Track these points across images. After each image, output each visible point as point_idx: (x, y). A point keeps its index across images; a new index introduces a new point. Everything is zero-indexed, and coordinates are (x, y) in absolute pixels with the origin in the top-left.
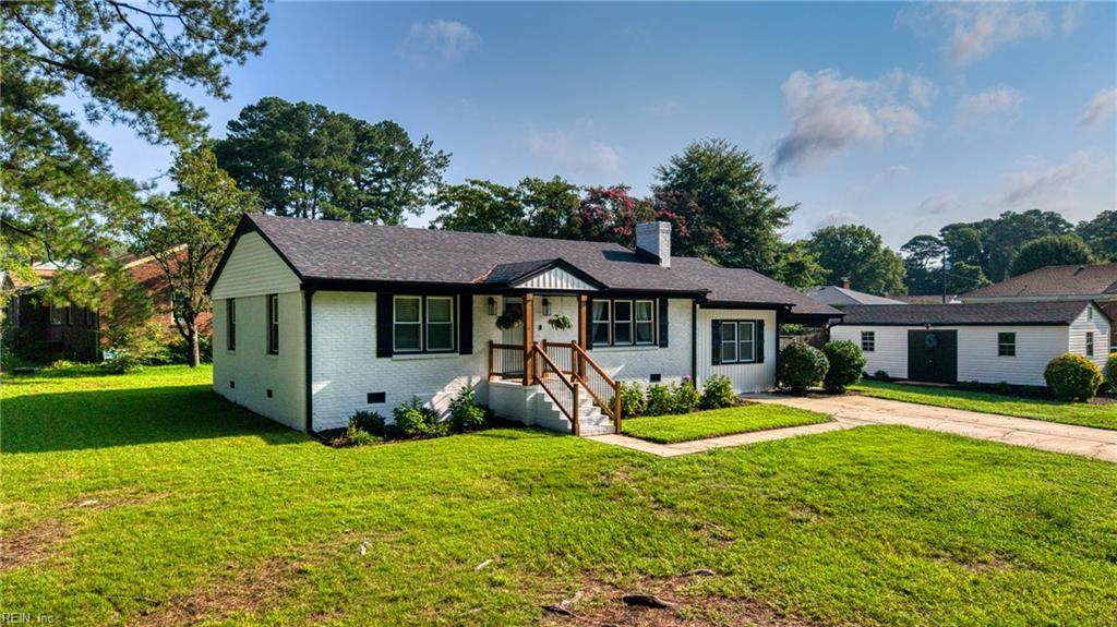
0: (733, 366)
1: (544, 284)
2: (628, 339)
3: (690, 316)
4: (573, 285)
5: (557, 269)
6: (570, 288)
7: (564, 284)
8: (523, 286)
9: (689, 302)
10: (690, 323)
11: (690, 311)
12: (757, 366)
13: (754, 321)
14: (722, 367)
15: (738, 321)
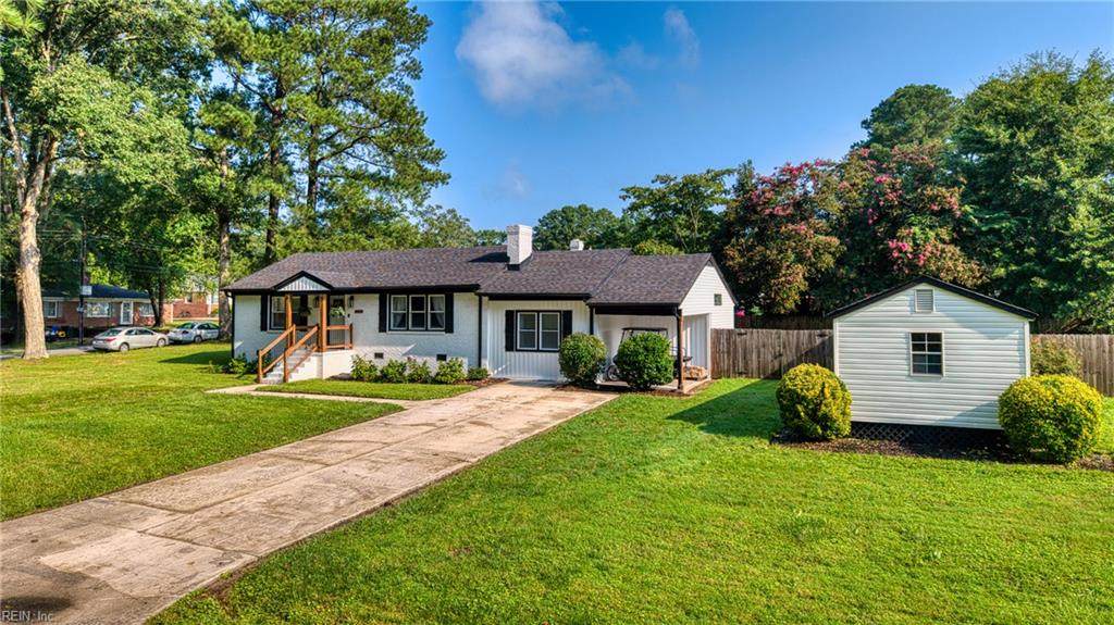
0: (531, 354)
1: (295, 287)
3: (477, 308)
4: (313, 288)
5: (304, 277)
7: (307, 287)
8: (283, 289)
10: (476, 314)
11: (477, 302)
13: (560, 311)
14: (517, 354)
15: (538, 312)
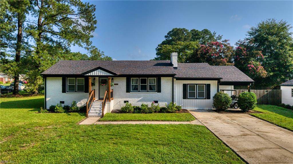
0: (194, 100)
1: (95, 74)
2: (146, 89)
3: (171, 83)
4: (105, 74)
5: (99, 70)
6: (104, 75)
7: (102, 74)
8: (87, 75)
9: (171, 78)
10: (171, 85)
11: (172, 81)
12: (207, 101)
13: (205, 84)
14: (188, 100)
15: (197, 84)
